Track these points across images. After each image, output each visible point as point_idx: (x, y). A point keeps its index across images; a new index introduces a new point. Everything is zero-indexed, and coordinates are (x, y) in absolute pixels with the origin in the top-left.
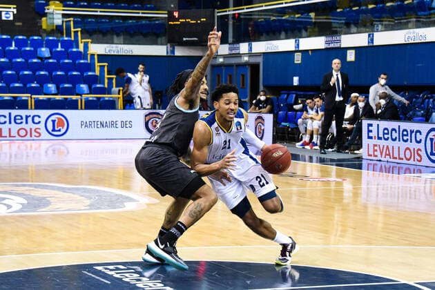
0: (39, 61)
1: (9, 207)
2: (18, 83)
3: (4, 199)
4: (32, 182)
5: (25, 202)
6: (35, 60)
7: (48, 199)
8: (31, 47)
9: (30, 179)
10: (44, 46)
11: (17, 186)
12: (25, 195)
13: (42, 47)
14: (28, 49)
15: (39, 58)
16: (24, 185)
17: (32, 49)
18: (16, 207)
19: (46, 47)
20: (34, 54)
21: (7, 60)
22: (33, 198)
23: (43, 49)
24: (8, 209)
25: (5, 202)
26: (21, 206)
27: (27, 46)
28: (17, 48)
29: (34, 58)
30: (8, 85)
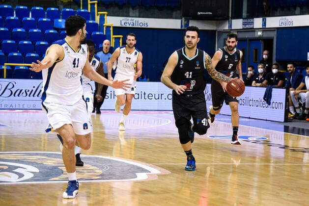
0: (56, 32)
1: (21, 175)
2: (34, 53)
3: (17, 167)
4: (44, 150)
5: (37, 170)
6: (51, 31)
7: (60, 168)
8: (47, 18)
9: (42, 148)
10: (61, 17)
11: (30, 154)
12: (37, 163)
13: (60, 18)
14: (45, 20)
15: (55, 29)
16: (37, 154)
17: (49, 20)
18: (28, 176)
19: (63, 18)
20: (50, 25)
21: (24, 30)
22: (45, 167)
23: (60, 21)
24: (19, 178)
25: (17, 170)
26: (32, 175)
27: (44, 17)
28: (34, 19)
29: (51, 29)
30: (24, 55)
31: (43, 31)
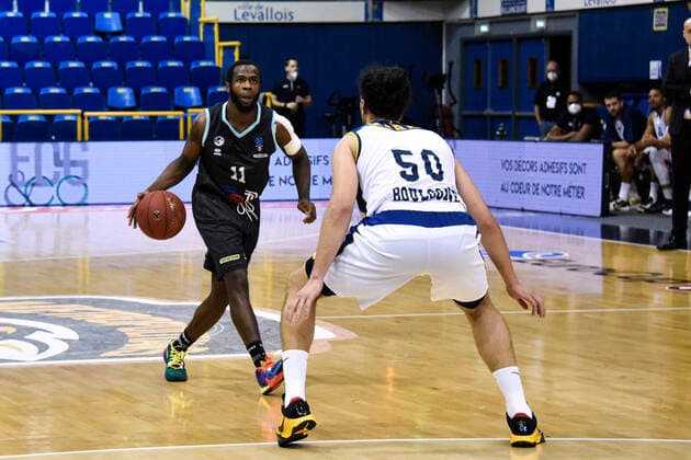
0: (100, 39)
1: (43, 347)
2: (55, 86)
3: (32, 330)
5: (74, 336)
6: (91, 39)
7: (121, 330)
8: (83, 10)
9: (79, 286)
10: (110, 7)
11: (58, 302)
12: (73, 321)
13: (106, 10)
14: (76, 15)
15: (97, 33)
17: (85, 15)
18: (58, 348)
19: (114, 10)
20: (87, 26)
21: (34, 40)
22: (92, 329)
23: (108, 15)
24: (40, 352)
25: (35, 336)
26: (65, 347)
27: (75, 11)
28: (53, 15)
29: (89, 34)
30: (36, 90)
31: (73, 39)
